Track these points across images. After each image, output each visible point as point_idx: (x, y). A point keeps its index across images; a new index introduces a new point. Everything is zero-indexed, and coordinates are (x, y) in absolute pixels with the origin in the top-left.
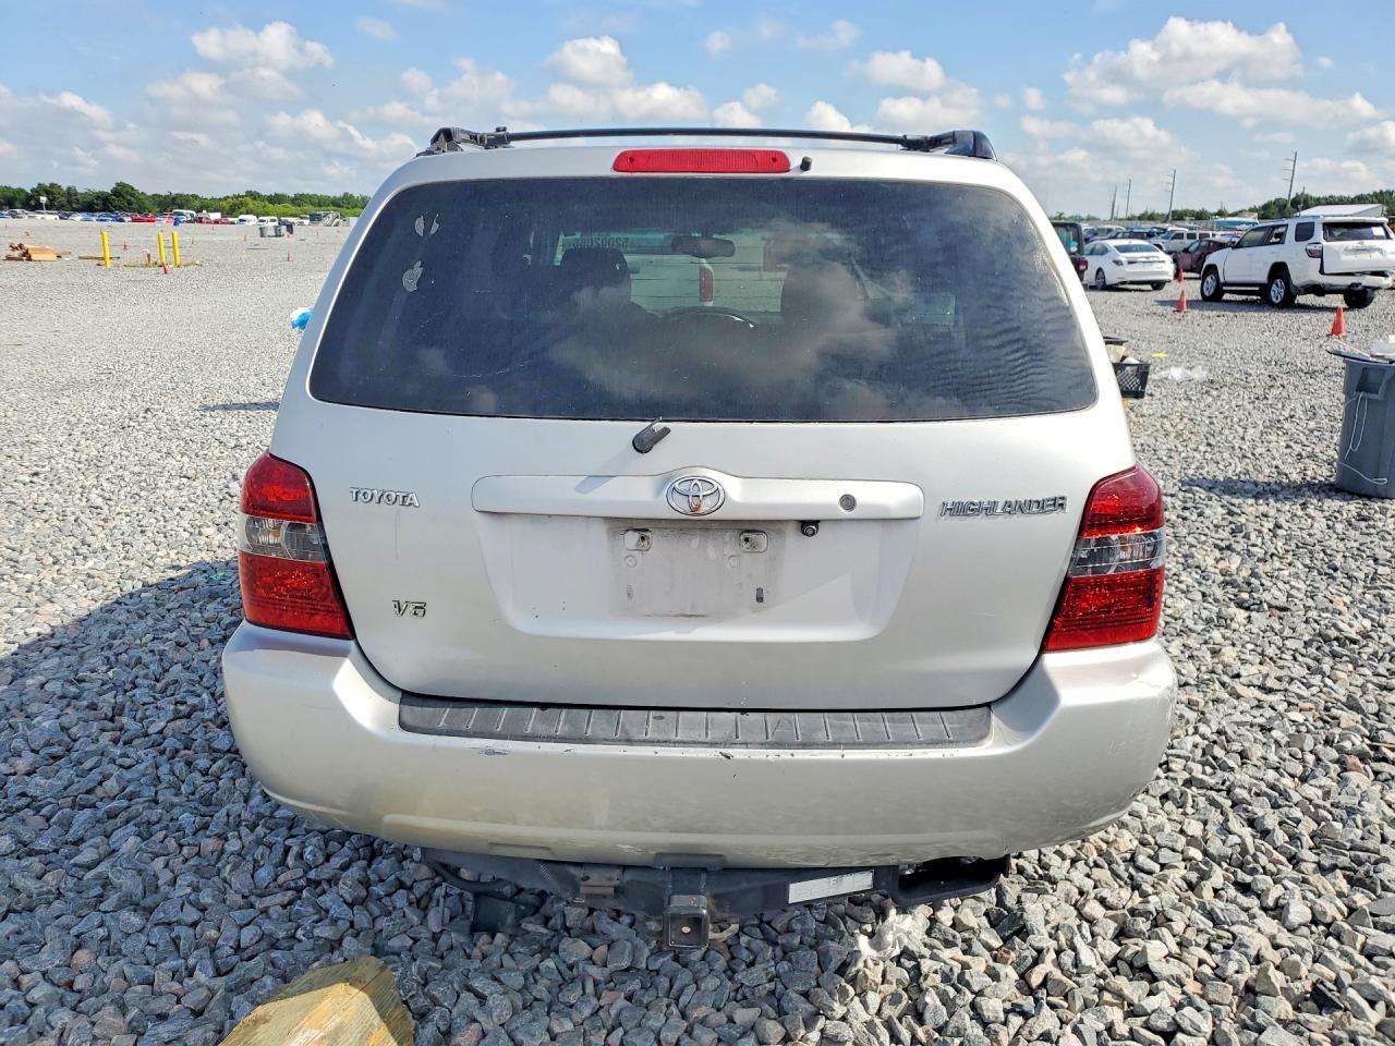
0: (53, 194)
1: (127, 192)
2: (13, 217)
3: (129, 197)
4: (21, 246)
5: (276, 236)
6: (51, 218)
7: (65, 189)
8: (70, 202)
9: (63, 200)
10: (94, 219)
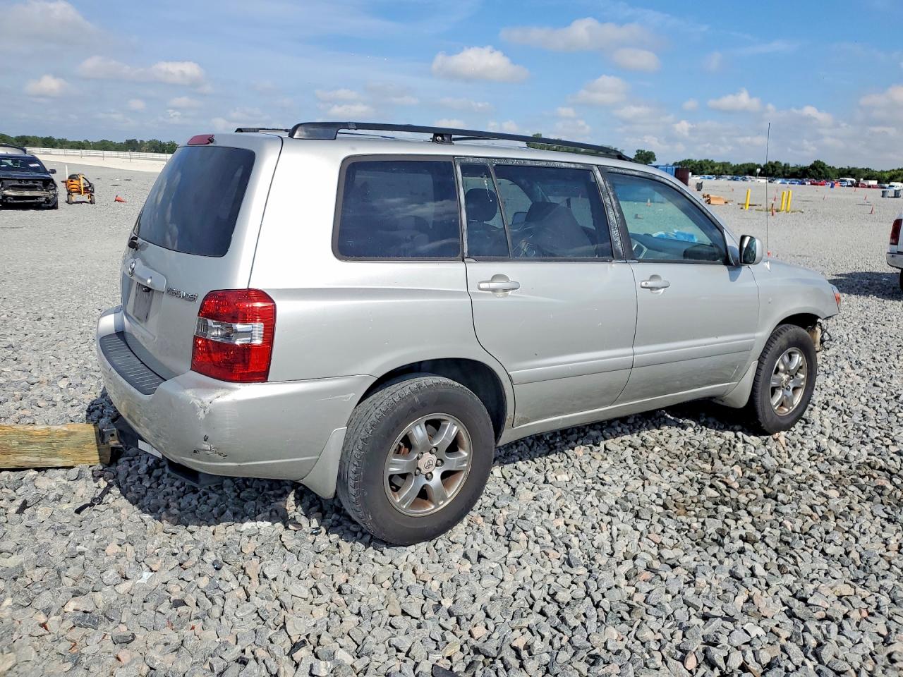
0: (775, 167)
1: (820, 166)
2: (744, 180)
3: (820, 170)
4: (708, 196)
5: (895, 197)
6: (763, 181)
7: (783, 165)
8: (783, 173)
9: (780, 171)
10: (788, 183)
